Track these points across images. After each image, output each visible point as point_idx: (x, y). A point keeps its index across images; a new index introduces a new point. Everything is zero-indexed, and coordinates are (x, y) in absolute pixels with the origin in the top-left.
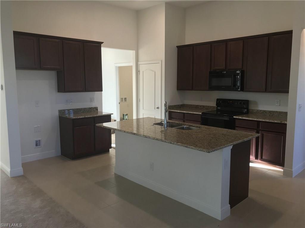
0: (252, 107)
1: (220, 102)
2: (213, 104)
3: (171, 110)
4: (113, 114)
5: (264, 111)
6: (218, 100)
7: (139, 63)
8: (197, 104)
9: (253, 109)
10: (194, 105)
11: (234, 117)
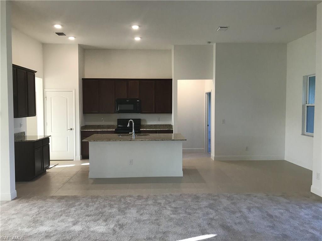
0: (142, 123)
1: (120, 121)
2: (115, 123)
3: (85, 130)
4: (51, 136)
5: (151, 125)
6: (118, 119)
7: (46, 90)
8: (99, 124)
9: (143, 124)
10: (96, 125)
11: (141, 130)
